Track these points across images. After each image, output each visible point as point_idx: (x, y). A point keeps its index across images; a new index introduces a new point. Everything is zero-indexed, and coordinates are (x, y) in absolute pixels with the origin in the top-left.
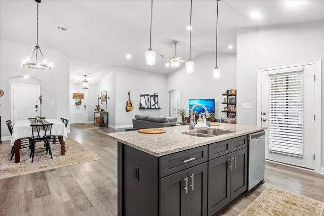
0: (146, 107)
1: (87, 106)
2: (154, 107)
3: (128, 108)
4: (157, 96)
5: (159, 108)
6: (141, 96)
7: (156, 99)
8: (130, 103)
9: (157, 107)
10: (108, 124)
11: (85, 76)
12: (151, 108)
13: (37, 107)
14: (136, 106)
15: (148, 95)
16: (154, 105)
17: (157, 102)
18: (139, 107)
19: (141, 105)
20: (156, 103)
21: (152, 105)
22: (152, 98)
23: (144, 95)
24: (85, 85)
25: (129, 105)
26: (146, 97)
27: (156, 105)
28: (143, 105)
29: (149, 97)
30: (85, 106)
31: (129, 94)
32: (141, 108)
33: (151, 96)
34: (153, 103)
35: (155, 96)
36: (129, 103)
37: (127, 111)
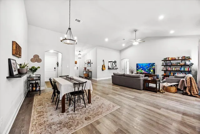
2: (114, 68)
3: (103, 69)
5: (117, 68)
6: (109, 62)
8: (104, 66)
10: (91, 78)
13: (55, 68)
14: (107, 68)
15: (112, 62)
16: (115, 67)
22: (114, 63)
24: (80, 56)
25: (104, 67)
26: (111, 63)
28: (110, 67)
31: (103, 61)
32: (109, 69)
33: (113, 62)
34: (114, 66)
35: (115, 62)
37: (103, 70)
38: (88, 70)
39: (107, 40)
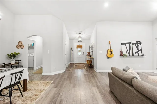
0: (128, 55)
1: (84, 53)
2: (136, 55)
3: (109, 56)
4: (140, 44)
5: (143, 55)
6: (122, 44)
7: (140, 46)
8: (111, 51)
9: (140, 54)
11: (80, 34)
12: (133, 55)
14: (116, 54)
15: (129, 43)
16: (137, 52)
17: (141, 50)
18: (120, 54)
19: (122, 53)
20: (139, 51)
21: (134, 52)
22: (134, 46)
23: (125, 44)
24: (80, 39)
25: (109, 53)
26: (128, 45)
27: (140, 52)
28: (124, 53)
29: (131, 45)
30: (83, 52)
31: (109, 43)
32: (122, 55)
33: (133, 44)
35: (138, 44)
36: (109, 51)
37: (108, 58)
38: (90, 56)
39: (106, 5)
